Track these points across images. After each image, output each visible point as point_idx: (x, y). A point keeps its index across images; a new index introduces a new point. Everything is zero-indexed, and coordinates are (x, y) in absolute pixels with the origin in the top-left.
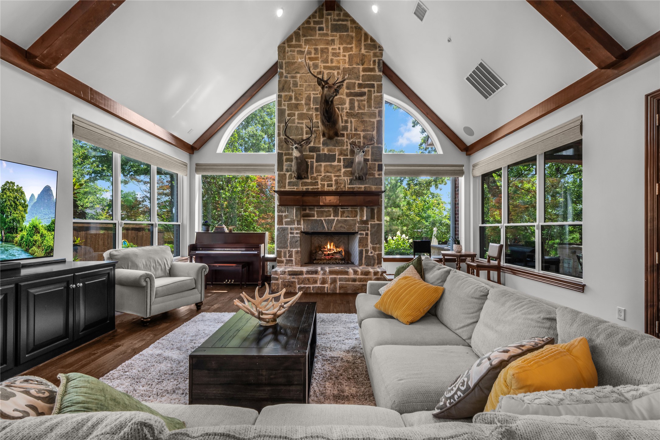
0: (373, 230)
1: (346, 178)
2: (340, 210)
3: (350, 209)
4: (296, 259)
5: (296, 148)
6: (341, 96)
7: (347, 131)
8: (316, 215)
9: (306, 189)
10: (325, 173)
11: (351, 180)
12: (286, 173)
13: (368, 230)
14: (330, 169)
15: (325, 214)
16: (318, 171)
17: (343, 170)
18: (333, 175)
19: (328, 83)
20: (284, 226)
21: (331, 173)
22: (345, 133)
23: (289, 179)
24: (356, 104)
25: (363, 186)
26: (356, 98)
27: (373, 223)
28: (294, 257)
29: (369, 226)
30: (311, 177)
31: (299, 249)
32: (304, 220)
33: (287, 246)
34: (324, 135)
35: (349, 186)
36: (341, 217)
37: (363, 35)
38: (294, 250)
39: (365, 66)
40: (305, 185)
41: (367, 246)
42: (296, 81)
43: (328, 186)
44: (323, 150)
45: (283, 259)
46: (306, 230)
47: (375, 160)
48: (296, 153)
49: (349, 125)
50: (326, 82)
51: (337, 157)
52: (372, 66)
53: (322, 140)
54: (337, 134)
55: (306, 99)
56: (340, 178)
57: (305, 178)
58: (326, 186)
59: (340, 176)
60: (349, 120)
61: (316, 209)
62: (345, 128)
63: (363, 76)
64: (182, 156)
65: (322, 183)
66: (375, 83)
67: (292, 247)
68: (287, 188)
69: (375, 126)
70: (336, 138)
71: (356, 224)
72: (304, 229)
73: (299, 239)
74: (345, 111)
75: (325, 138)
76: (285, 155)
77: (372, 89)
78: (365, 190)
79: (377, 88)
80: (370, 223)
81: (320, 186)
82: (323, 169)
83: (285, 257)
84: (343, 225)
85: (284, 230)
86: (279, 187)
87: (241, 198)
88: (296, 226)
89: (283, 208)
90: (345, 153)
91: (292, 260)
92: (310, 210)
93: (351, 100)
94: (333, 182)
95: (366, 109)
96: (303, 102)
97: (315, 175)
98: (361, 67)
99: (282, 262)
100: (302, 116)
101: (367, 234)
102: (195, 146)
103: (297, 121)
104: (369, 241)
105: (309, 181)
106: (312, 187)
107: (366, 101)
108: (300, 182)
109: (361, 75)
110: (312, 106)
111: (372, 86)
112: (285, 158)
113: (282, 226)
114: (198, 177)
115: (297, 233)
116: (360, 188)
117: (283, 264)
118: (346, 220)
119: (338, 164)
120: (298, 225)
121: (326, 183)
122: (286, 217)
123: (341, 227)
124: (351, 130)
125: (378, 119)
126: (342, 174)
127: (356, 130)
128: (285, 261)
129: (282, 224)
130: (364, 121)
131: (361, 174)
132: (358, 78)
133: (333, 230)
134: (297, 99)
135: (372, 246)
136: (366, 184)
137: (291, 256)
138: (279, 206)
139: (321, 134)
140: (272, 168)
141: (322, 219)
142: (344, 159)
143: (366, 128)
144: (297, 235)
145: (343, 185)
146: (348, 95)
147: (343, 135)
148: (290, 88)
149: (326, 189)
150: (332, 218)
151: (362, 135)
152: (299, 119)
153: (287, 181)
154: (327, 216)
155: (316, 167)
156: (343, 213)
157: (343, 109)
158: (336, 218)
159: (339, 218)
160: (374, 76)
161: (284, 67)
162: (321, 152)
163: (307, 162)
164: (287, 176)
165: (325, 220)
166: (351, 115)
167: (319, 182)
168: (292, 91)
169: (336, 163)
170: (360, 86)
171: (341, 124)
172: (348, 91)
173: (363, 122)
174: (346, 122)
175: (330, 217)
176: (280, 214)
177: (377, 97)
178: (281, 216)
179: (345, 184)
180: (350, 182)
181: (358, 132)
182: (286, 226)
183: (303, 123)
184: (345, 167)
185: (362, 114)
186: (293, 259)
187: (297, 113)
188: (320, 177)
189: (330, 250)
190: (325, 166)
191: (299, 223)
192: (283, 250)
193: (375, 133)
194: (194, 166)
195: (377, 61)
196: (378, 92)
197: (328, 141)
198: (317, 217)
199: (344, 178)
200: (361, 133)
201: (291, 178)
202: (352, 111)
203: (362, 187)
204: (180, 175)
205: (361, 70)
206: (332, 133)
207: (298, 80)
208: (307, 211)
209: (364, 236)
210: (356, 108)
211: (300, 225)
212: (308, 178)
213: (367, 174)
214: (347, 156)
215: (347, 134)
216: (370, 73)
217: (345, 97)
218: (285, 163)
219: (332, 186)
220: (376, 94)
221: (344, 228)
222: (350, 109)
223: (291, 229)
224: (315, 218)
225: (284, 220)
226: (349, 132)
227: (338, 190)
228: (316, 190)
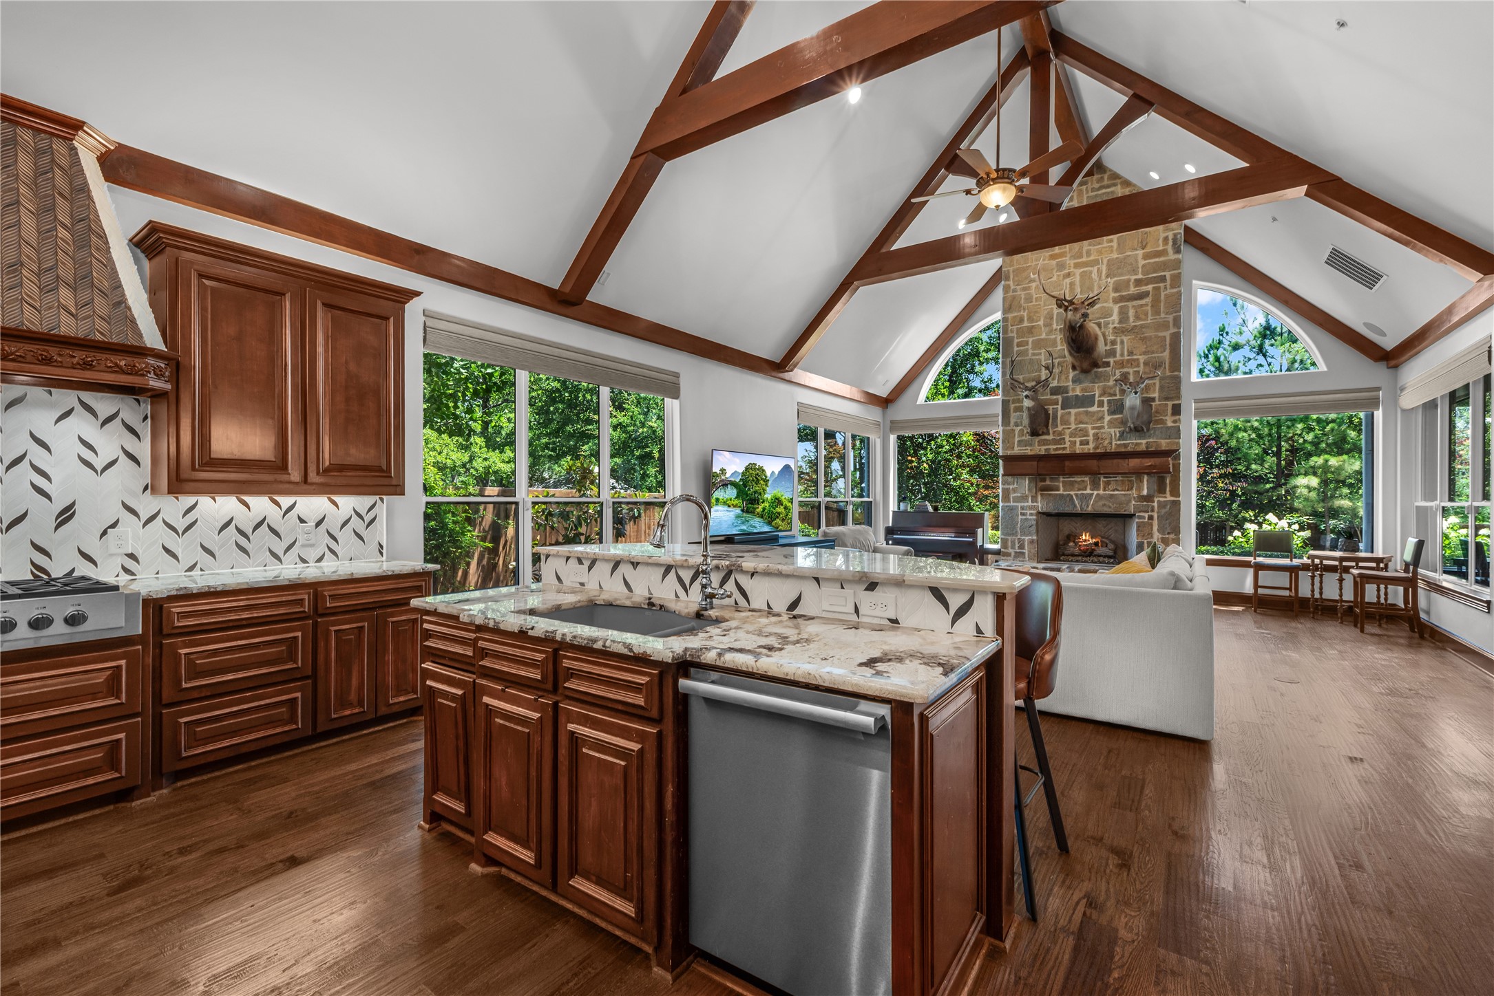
0: (1163, 511)
1: (1112, 430)
2: (1102, 479)
3: (1119, 478)
4: (1029, 551)
5: (1027, 397)
6: (1105, 305)
7: (1115, 356)
8: (1062, 488)
9: (1046, 450)
10: (1076, 424)
12: (1014, 428)
13: (1153, 511)
14: (1085, 419)
15: (1077, 486)
16: (1065, 422)
17: (1107, 418)
18: (1090, 426)
19: (1073, 303)
20: (1012, 504)
21: (1086, 423)
22: (1111, 360)
23: (1019, 436)
24: (1131, 313)
25: (1144, 442)
26: (1130, 304)
27: (1163, 499)
28: (1026, 548)
29: (1155, 504)
30: (1054, 432)
31: (1035, 538)
32: (1042, 495)
33: (1016, 532)
34: (1074, 368)
35: (1119, 442)
36: (1104, 490)
38: (1027, 538)
39: (1148, 250)
40: (1044, 445)
41: (1152, 537)
42: (1029, 294)
43: (1082, 443)
44: (1074, 390)
45: (1010, 550)
46: (1045, 510)
47: (1167, 399)
49: (1118, 347)
50: (1071, 303)
51: (1097, 399)
52: (1161, 248)
53: (1072, 374)
54: (1095, 365)
55: (1045, 318)
56: (1102, 431)
57: (1043, 434)
58: (1078, 444)
59: (1103, 427)
60: (1119, 340)
61: (1062, 479)
62: (1112, 353)
63: (1144, 266)
64: (874, 414)
65: (1071, 439)
66: (1168, 274)
67: (1023, 533)
68: (1017, 450)
69: (1168, 343)
70: (1095, 370)
71: (1130, 501)
72: (1042, 509)
73: (1034, 523)
74: (1111, 326)
75: (1076, 372)
76: (1013, 403)
77: (1162, 285)
78: (1147, 447)
79: (1172, 280)
80: (1156, 500)
81: (1067, 445)
82: (1072, 418)
83: (1013, 547)
84: (1107, 503)
85: (1012, 509)
86: (1004, 448)
87: (949, 460)
88: (1030, 503)
89: (1010, 479)
90: (1112, 392)
91: (1024, 553)
92: (1052, 480)
93: (1121, 308)
94: (1091, 438)
95: (1150, 317)
96: (1041, 323)
97: (1060, 428)
98: (1140, 253)
99: (1008, 555)
100: (1038, 344)
101: (1151, 518)
102: (890, 398)
103: (1031, 351)
104: (1155, 528)
105: (1051, 437)
106: (1055, 447)
107: (1150, 305)
108: (1037, 439)
109: (1140, 266)
110: (1055, 326)
111: (1163, 279)
112: (1012, 406)
113: (1008, 504)
114: (893, 438)
115: (1031, 514)
116: (1137, 444)
117: (1009, 558)
118: (1112, 495)
119: (1099, 409)
120: (1032, 502)
121: (1078, 440)
122: (1014, 491)
123: (1104, 505)
124: (1122, 355)
125: (1173, 330)
126: (1105, 424)
127: (1131, 353)
128: (1013, 554)
129: (1009, 501)
130: (1145, 338)
131: (1138, 423)
132: (1135, 272)
133: (1090, 509)
134: (1030, 319)
135: (1160, 536)
136: (1150, 437)
137: (1022, 547)
138: (1003, 475)
139: (1070, 366)
140: (995, 419)
141: (1072, 493)
142: (1109, 402)
143: (1149, 349)
144: (1032, 518)
145: (1107, 442)
146: (1115, 301)
147: (1108, 364)
148: (1020, 307)
149: (1079, 449)
150: (1088, 491)
151: (1142, 361)
152: (1033, 348)
153: (1017, 439)
154: (1079, 490)
155: (1062, 416)
156: (1107, 484)
157: (1107, 324)
158: (1095, 493)
159: (1101, 492)
160: (1164, 263)
161: (1011, 277)
162: (1070, 394)
163: (1046, 411)
164: (1017, 433)
165: (1076, 495)
166: (1123, 332)
167: (1067, 438)
168: (1024, 309)
169: (1095, 408)
170: (1138, 283)
171: (1102, 347)
172: (1117, 294)
173: (1143, 339)
174: (1113, 343)
175: (1086, 490)
176: (1006, 486)
177: (1172, 295)
178: (1008, 489)
179: (1111, 439)
180: (1120, 436)
181: (1135, 357)
182: (1015, 504)
183: (1041, 354)
184: (1111, 413)
185: (1142, 326)
186: (1026, 551)
187: (1030, 340)
188: (1068, 431)
189: (1085, 541)
190: (1076, 414)
191: (1034, 499)
192: (1009, 538)
193: (1166, 354)
194: (888, 424)
195: (1171, 237)
196: (1172, 287)
197: (1082, 376)
198: (1064, 491)
199: (1109, 430)
200: (1140, 357)
201: (1023, 435)
202: (1124, 325)
203: (1142, 443)
204: (872, 437)
205: (1140, 256)
206: (1086, 365)
207: (1033, 291)
208: (1048, 482)
209: (1146, 520)
210: (1131, 319)
211: (1037, 502)
212: (1048, 434)
213: (1150, 422)
214: (1115, 395)
215: (1115, 362)
216: (1157, 260)
217: (1111, 304)
218: (1013, 415)
219: (1087, 443)
220: (1169, 291)
221: (1110, 507)
222: (1120, 322)
223: (1022, 508)
224: (1061, 492)
225: (1011, 496)
226: (1118, 357)
227: (1099, 451)
228: (1060, 452)
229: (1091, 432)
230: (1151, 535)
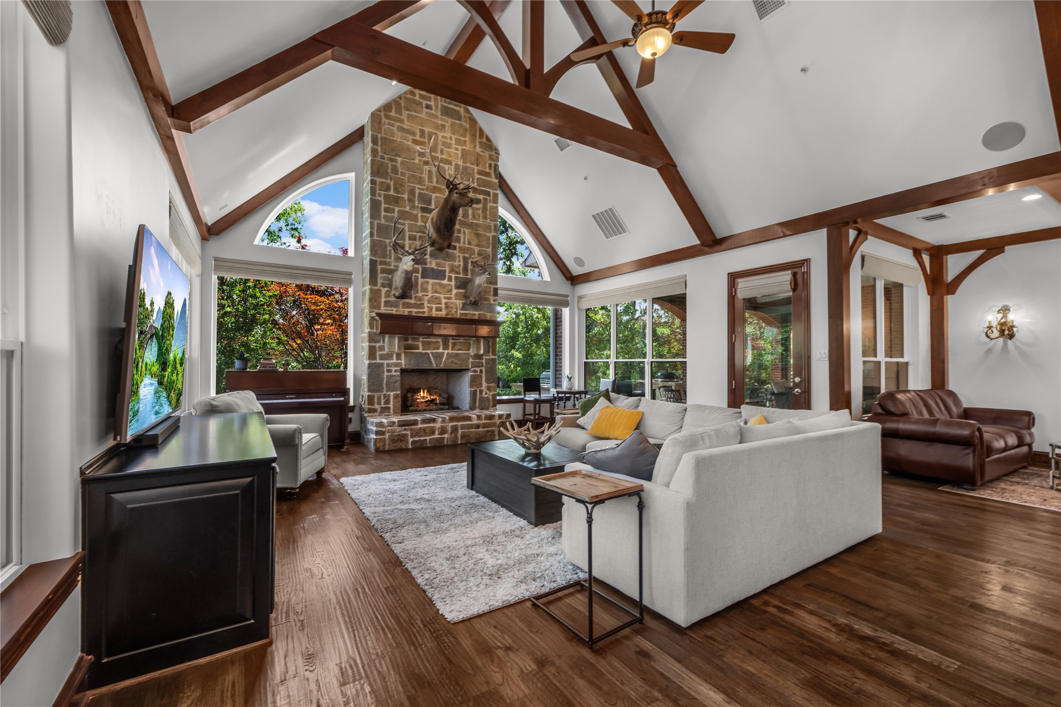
0: (489, 366)
1: (457, 301)
2: (451, 341)
3: (462, 340)
4: (394, 406)
5: (413, 260)
7: (460, 243)
8: (421, 347)
9: (409, 312)
10: (432, 293)
11: (464, 304)
12: (381, 288)
13: (482, 366)
14: (439, 290)
15: (432, 345)
16: (425, 290)
17: (454, 291)
18: (442, 296)
19: (458, 188)
20: (378, 361)
21: (440, 293)
22: (457, 245)
23: (386, 297)
24: (470, 212)
25: (477, 313)
27: (488, 357)
28: (392, 402)
29: (484, 361)
30: (416, 297)
31: (399, 392)
32: (405, 353)
33: (383, 388)
34: (433, 244)
35: (462, 312)
36: (452, 350)
37: (478, 130)
38: (392, 394)
39: (480, 168)
40: (407, 307)
41: (481, 386)
42: (395, 166)
43: (437, 310)
44: (430, 262)
45: (376, 406)
46: (407, 367)
47: (492, 283)
49: (462, 235)
50: (456, 187)
51: (447, 274)
52: (487, 170)
54: (449, 246)
55: (409, 193)
56: (451, 301)
57: (407, 297)
58: (434, 310)
59: (451, 298)
60: (462, 229)
61: (421, 339)
62: (457, 239)
63: (478, 179)
65: (429, 305)
66: (491, 192)
67: (389, 389)
68: (385, 310)
69: (491, 242)
70: (447, 250)
71: (468, 359)
72: (405, 365)
73: (399, 378)
75: (433, 248)
76: (380, 264)
77: (488, 198)
78: (479, 317)
79: (493, 197)
80: (484, 358)
81: (426, 310)
82: (430, 287)
83: (379, 403)
84: (454, 360)
85: (378, 366)
86: (370, 308)
88: (395, 361)
89: (377, 337)
90: (457, 270)
91: (389, 408)
92: (414, 339)
94: (443, 306)
95: (481, 220)
96: (405, 196)
97: (420, 294)
98: (476, 168)
99: (375, 411)
100: (403, 215)
101: (481, 371)
104: (484, 379)
105: (412, 301)
106: (416, 310)
107: (481, 210)
108: (402, 301)
109: (476, 178)
110: (416, 203)
111: (488, 194)
112: (379, 267)
113: (375, 361)
115: (396, 371)
116: (473, 314)
117: (376, 414)
118: (457, 354)
119: (449, 283)
120: (397, 359)
121: (434, 306)
122: (382, 348)
123: (452, 362)
124: (464, 243)
125: (493, 234)
126: (453, 296)
127: (469, 243)
128: (379, 410)
129: (375, 359)
131: (477, 298)
133: (442, 366)
134: (396, 190)
135: (487, 385)
136: (481, 310)
137: (387, 402)
140: (348, 277)
141: (429, 351)
142: (456, 278)
143: (480, 243)
144: (395, 372)
145: (454, 310)
147: (455, 248)
148: (388, 174)
149: (434, 313)
150: (441, 350)
151: (476, 251)
153: (383, 300)
154: (435, 349)
155: (422, 284)
156: (454, 344)
158: (446, 352)
159: (450, 351)
160: (489, 182)
161: (380, 143)
162: (428, 266)
164: (383, 293)
165: (432, 354)
166: (465, 225)
167: (426, 304)
168: (391, 178)
169: (446, 282)
173: (477, 235)
175: (439, 349)
176: (373, 344)
177: (493, 207)
178: (374, 347)
179: (457, 309)
180: (463, 307)
181: (472, 247)
182: (381, 361)
183: (405, 224)
184: (457, 287)
185: (477, 225)
186: (391, 406)
187: (397, 209)
188: (426, 298)
190: (433, 284)
191: (399, 357)
192: (376, 394)
193: (490, 250)
194: (210, 261)
195: (493, 165)
196: (493, 202)
197: (437, 253)
198: (423, 349)
199: (455, 301)
200: (475, 248)
201: (389, 296)
202: (466, 220)
205: (476, 171)
206: (443, 243)
207: (399, 165)
208: (410, 342)
209: (478, 373)
210: (470, 217)
211: (401, 359)
212: (411, 298)
213: (482, 299)
214: (460, 274)
215: (459, 247)
216: (485, 178)
218: (380, 275)
220: (491, 204)
221: (456, 364)
223: (388, 365)
224: (420, 351)
225: (378, 354)
226: (462, 245)
227: (449, 317)
228: (421, 315)
229: (444, 301)
230: (481, 385)
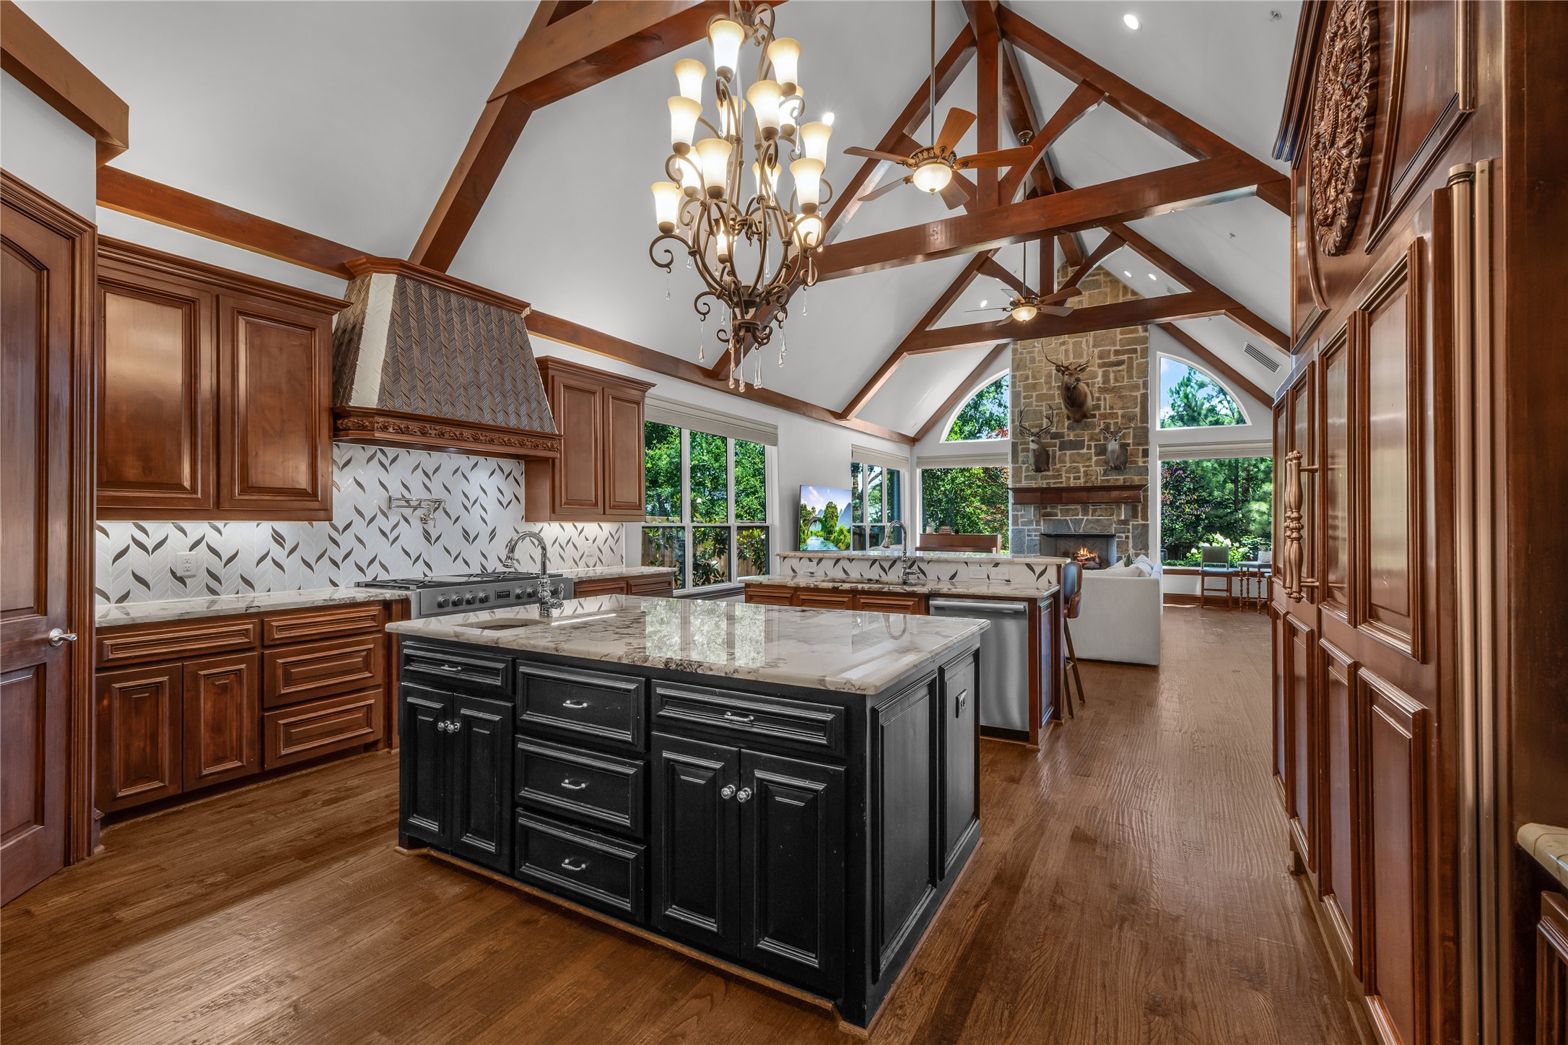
0: (1136, 532)
1: (1098, 469)
2: (1090, 507)
3: (1103, 506)
5: (1033, 441)
6: (1092, 368)
7: (1100, 410)
8: (1059, 514)
9: (1047, 483)
10: (1070, 463)
11: (1105, 471)
12: (1022, 465)
13: (1128, 532)
14: (1077, 459)
15: (1071, 512)
16: (1062, 461)
17: (1094, 459)
18: (1081, 465)
19: (1069, 369)
20: (1020, 527)
21: (1078, 463)
22: (1097, 413)
23: (1026, 472)
24: (1112, 376)
25: (1122, 478)
26: (1111, 369)
27: (1136, 523)
29: (1130, 527)
32: (1044, 520)
33: (1024, 550)
34: (1069, 418)
35: (1103, 478)
36: (1092, 516)
37: (1121, 289)
40: (1046, 479)
41: (1128, 553)
42: (1033, 357)
43: (1075, 478)
44: (1068, 435)
46: (1046, 532)
47: (1138, 445)
48: (1033, 446)
49: (1102, 403)
50: (1067, 368)
51: (1086, 443)
53: (1067, 423)
54: (1085, 416)
55: (1046, 377)
56: (1091, 469)
57: (1045, 470)
58: (1072, 479)
59: (1091, 466)
60: (1102, 396)
61: (1059, 507)
62: (1097, 407)
63: (1121, 340)
64: (901, 451)
65: (1067, 475)
66: (1138, 347)
67: (1030, 551)
68: (1024, 484)
69: (1139, 400)
71: (1112, 524)
72: (1044, 531)
73: (1038, 542)
74: (1097, 386)
76: (1021, 445)
77: (1134, 355)
78: (1124, 482)
79: (1141, 352)
80: (1131, 523)
81: (1064, 479)
82: (1068, 458)
84: (1094, 526)
85: (1020, 531)
86: (1013, 482)
87: (963, 490)
88: (1035, 527)
89: (1018, 507)
92: (1052, 507)
93: (1104, 371)
94: (1082, 474)
95: (1126, 380)
96: (1043, 381)
97: (1058, 466)
100: (1041, 398)
101: (1127, 537)
102: (917, 437)
103: (1034, 403)
104: (1131, 545)
105: (1050, 473)
106: (1054, 481)
107: (1126, 371)
109: (1118, 339)
110: (1053, 384)
111: (1135, 351)
112: (1020, 447)
114: (919, 472)
115: (1036, 536)
116: (1117, 479)
118: (1098, 520)
119: (1088, 451)
120: (1036, 525)
121: (1072, 476)
122: (1022, 516)
123: (1092, 528)
124: (1105, 409)
125: (1142, 391)
126: (1093, 464)
127: (1111, 408)
129: (1018, 525)
130: (1122, 396)
131: (1118, 463)
132: (1114, 344)
133: (1081, 531)
134: (1034, 377)
135: (1134, 550)
136: (1126, 474)
138: (1014, 504)
139: (1065, 416)
140: (1005, 457)
141: (1067, 518)
142: (1096, 446)
143: (1125, 405)
144: (1036, 538)
145: (1094, 478)
146: (1100, 366)
147: (1094, 416)
148: (1026, 366)
149: (1072, 483)
150: (1080, 517)
151: (1120, 414)
152: (1037, 401)
153: (1024, 475)
154: (1073, 515)
155: (1060, 456)
156: (1094, 511)
157: (1094, 384)
158: (1085, 518)
159: (1090, 517)
160: (1136, 338)
162: (1066, 439)
163: (1047, 452)
164: (1024, 469)
165: (1071, 520)
166: (1106, 391)
167: (1064, 475)
168: (1029, 369)
169: (1085, 451)
170: (1117, 353)
171: (1090, 402)
172: (1101, 361)
173: (1121, 397)
174: (1099, 399)
175: (1078, 515)
176: (1016, 513)
177: (1142, 363)
178: (1017, 515)
179: (1097, 476)
180: (1104, 473)
181: (1115, 411)
182: (1023, 527)
183: (1042, 406)
184: (1097, 454)
185: (1120, 387)
187: (1034, 394)
188: (1064, 469)
189: (1083, 556)
190: (1070, 455)
191: (1038, 523)
193: (1138, 410)
194: (915, 460)
196: (1142, 358)
197: (1075, 425)
198: (1061, 516)
199: (1096, 468)
200: (1118, 411)
202: (1106, 386)
203: (1120, 479)
204: (902, 472)
206: (1078, 416)
207: (1036, 355)
208: (1049, 510)
209: (1124, 538)
210: (1112, 381)
211: (1040, 526)
213: (1126, 463)
215: (1100, 415)
216: (1130, 336)
217: (1096, 369)
218: (1021, 454)
219: (1079, 479)
220: (1139, 360)
221: (1096, 529)
222: (1104, 383)
223: (1029, 530)
224: (1059, 517)
225: (1020, 521)
226: (1102, 411)
227: (1088, 485)
228: (1058, 485)
229: (1082, 470)
230: (1127, 550)
